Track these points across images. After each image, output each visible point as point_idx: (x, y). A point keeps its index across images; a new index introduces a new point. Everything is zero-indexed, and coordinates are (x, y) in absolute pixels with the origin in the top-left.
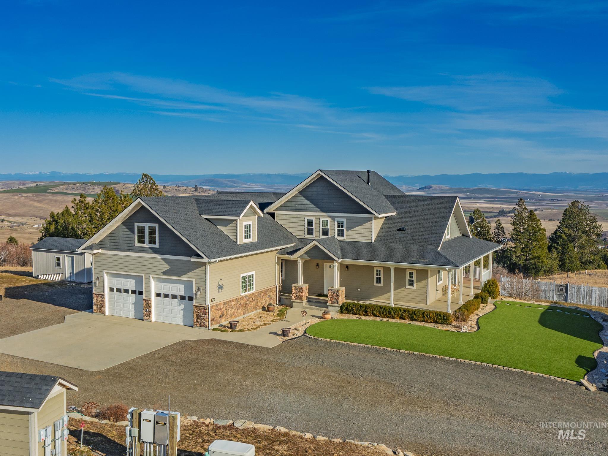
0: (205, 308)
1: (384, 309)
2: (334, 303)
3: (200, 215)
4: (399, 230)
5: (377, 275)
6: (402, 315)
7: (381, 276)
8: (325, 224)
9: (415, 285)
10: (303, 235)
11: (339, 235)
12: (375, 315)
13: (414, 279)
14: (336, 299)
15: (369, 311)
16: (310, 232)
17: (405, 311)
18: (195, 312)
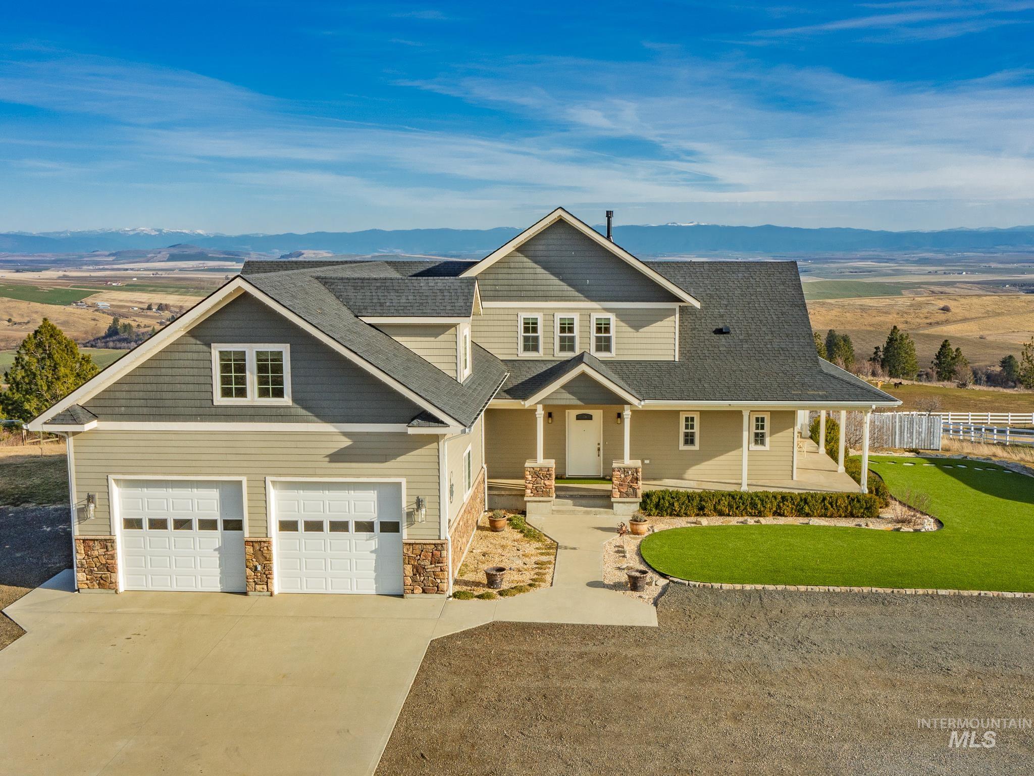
0: (439, 547)
1: (741, 498)
2: (628, 495)
3: (357, 317)
4: (719, 331)
5: (687, 427)
6: (779, 506)
7: (696, 430)
8: (566, 327)
9: (767, 440)
10: (514, 351)
11: (599, 349)
12: (721, 514)
13: (767, 430)
14: (631, 487)
15: (709, 506)
16: (531, 344)
17: (784, 498)
18: (407, 559)
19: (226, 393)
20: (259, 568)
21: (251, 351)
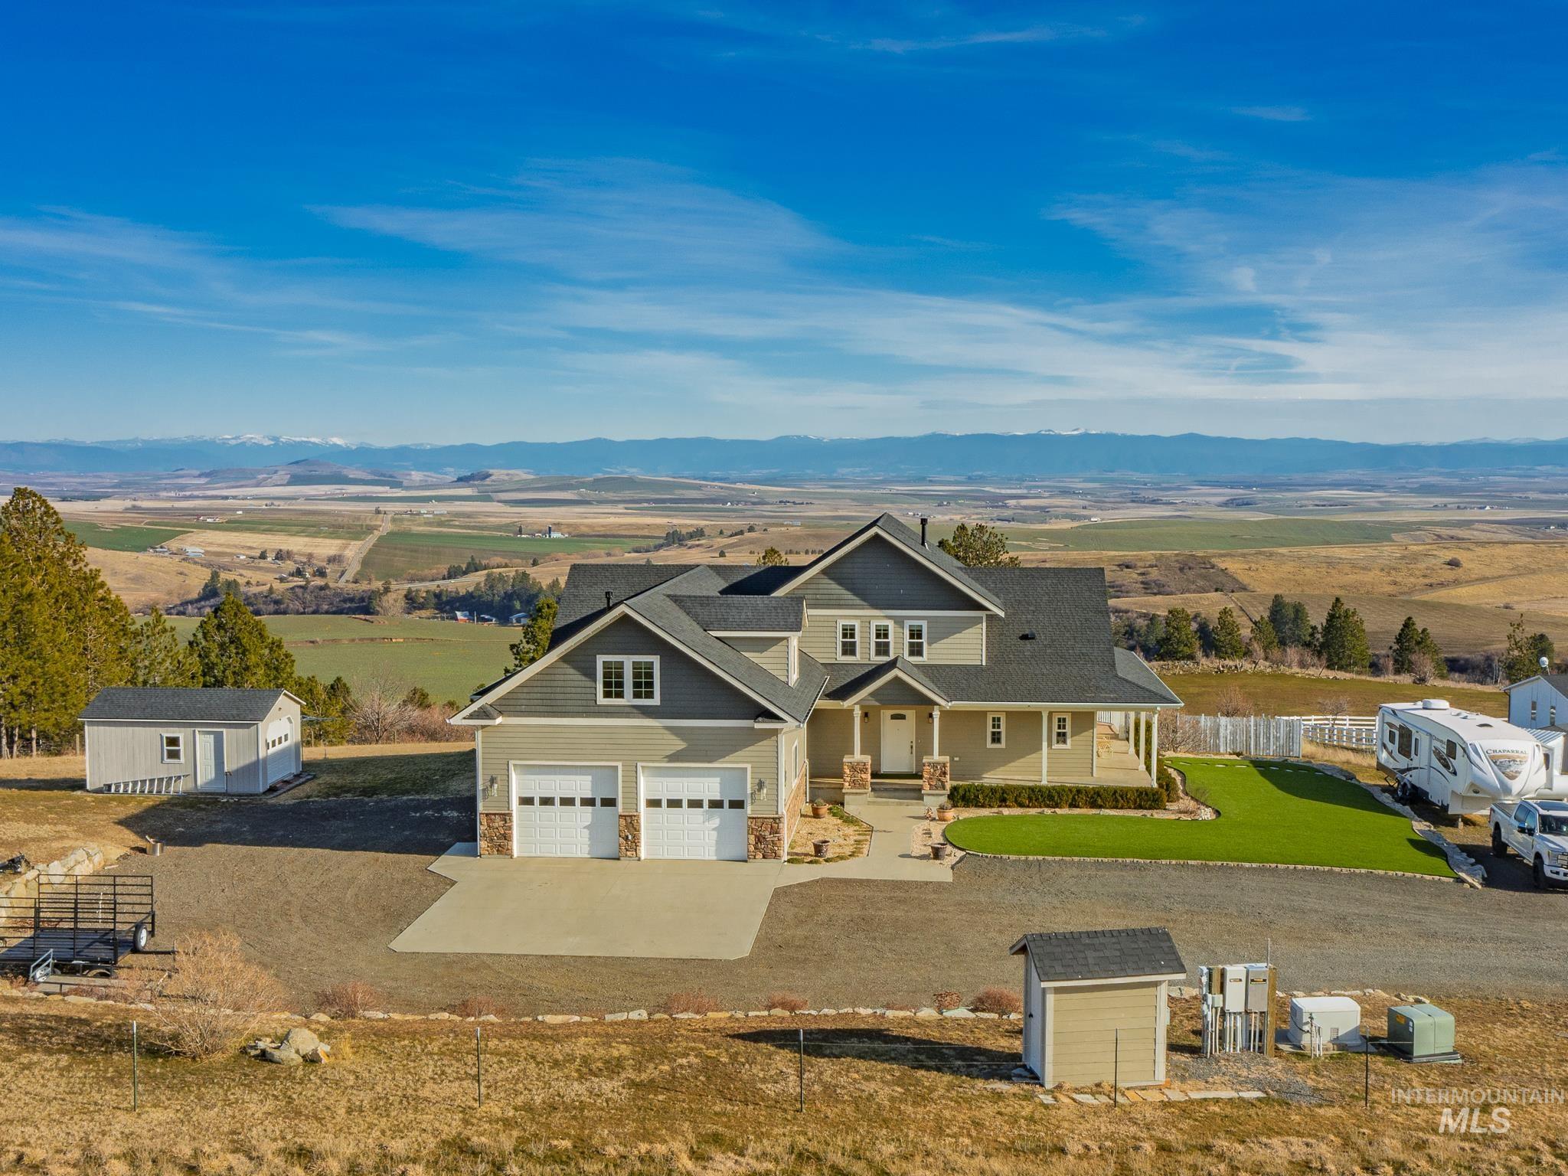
0: (777, 820)
1: (1040, 791)
2: (937, 788)
3: (705, 630)
4: (1025, 637)
5: (994, 727)
6: (1074, 798)
7: (1003, 729)
8: (882, 633)
9: (1069, 741)
10: (834, 655)
11: (912, 653)
12: (1021, 805)
13: (1068, 730)
14: (940, 780)
15: (1010, 797)
16: (849, 649)
17: (1079, 791)
18: (751, 830)
19: (607, 695)
20: (630, 837)
21: (628, 661)
